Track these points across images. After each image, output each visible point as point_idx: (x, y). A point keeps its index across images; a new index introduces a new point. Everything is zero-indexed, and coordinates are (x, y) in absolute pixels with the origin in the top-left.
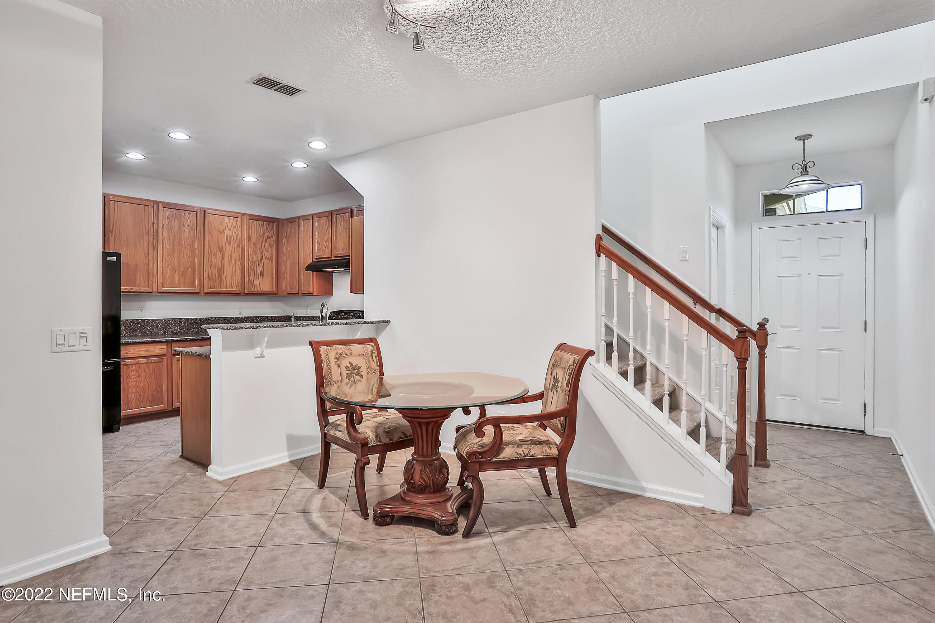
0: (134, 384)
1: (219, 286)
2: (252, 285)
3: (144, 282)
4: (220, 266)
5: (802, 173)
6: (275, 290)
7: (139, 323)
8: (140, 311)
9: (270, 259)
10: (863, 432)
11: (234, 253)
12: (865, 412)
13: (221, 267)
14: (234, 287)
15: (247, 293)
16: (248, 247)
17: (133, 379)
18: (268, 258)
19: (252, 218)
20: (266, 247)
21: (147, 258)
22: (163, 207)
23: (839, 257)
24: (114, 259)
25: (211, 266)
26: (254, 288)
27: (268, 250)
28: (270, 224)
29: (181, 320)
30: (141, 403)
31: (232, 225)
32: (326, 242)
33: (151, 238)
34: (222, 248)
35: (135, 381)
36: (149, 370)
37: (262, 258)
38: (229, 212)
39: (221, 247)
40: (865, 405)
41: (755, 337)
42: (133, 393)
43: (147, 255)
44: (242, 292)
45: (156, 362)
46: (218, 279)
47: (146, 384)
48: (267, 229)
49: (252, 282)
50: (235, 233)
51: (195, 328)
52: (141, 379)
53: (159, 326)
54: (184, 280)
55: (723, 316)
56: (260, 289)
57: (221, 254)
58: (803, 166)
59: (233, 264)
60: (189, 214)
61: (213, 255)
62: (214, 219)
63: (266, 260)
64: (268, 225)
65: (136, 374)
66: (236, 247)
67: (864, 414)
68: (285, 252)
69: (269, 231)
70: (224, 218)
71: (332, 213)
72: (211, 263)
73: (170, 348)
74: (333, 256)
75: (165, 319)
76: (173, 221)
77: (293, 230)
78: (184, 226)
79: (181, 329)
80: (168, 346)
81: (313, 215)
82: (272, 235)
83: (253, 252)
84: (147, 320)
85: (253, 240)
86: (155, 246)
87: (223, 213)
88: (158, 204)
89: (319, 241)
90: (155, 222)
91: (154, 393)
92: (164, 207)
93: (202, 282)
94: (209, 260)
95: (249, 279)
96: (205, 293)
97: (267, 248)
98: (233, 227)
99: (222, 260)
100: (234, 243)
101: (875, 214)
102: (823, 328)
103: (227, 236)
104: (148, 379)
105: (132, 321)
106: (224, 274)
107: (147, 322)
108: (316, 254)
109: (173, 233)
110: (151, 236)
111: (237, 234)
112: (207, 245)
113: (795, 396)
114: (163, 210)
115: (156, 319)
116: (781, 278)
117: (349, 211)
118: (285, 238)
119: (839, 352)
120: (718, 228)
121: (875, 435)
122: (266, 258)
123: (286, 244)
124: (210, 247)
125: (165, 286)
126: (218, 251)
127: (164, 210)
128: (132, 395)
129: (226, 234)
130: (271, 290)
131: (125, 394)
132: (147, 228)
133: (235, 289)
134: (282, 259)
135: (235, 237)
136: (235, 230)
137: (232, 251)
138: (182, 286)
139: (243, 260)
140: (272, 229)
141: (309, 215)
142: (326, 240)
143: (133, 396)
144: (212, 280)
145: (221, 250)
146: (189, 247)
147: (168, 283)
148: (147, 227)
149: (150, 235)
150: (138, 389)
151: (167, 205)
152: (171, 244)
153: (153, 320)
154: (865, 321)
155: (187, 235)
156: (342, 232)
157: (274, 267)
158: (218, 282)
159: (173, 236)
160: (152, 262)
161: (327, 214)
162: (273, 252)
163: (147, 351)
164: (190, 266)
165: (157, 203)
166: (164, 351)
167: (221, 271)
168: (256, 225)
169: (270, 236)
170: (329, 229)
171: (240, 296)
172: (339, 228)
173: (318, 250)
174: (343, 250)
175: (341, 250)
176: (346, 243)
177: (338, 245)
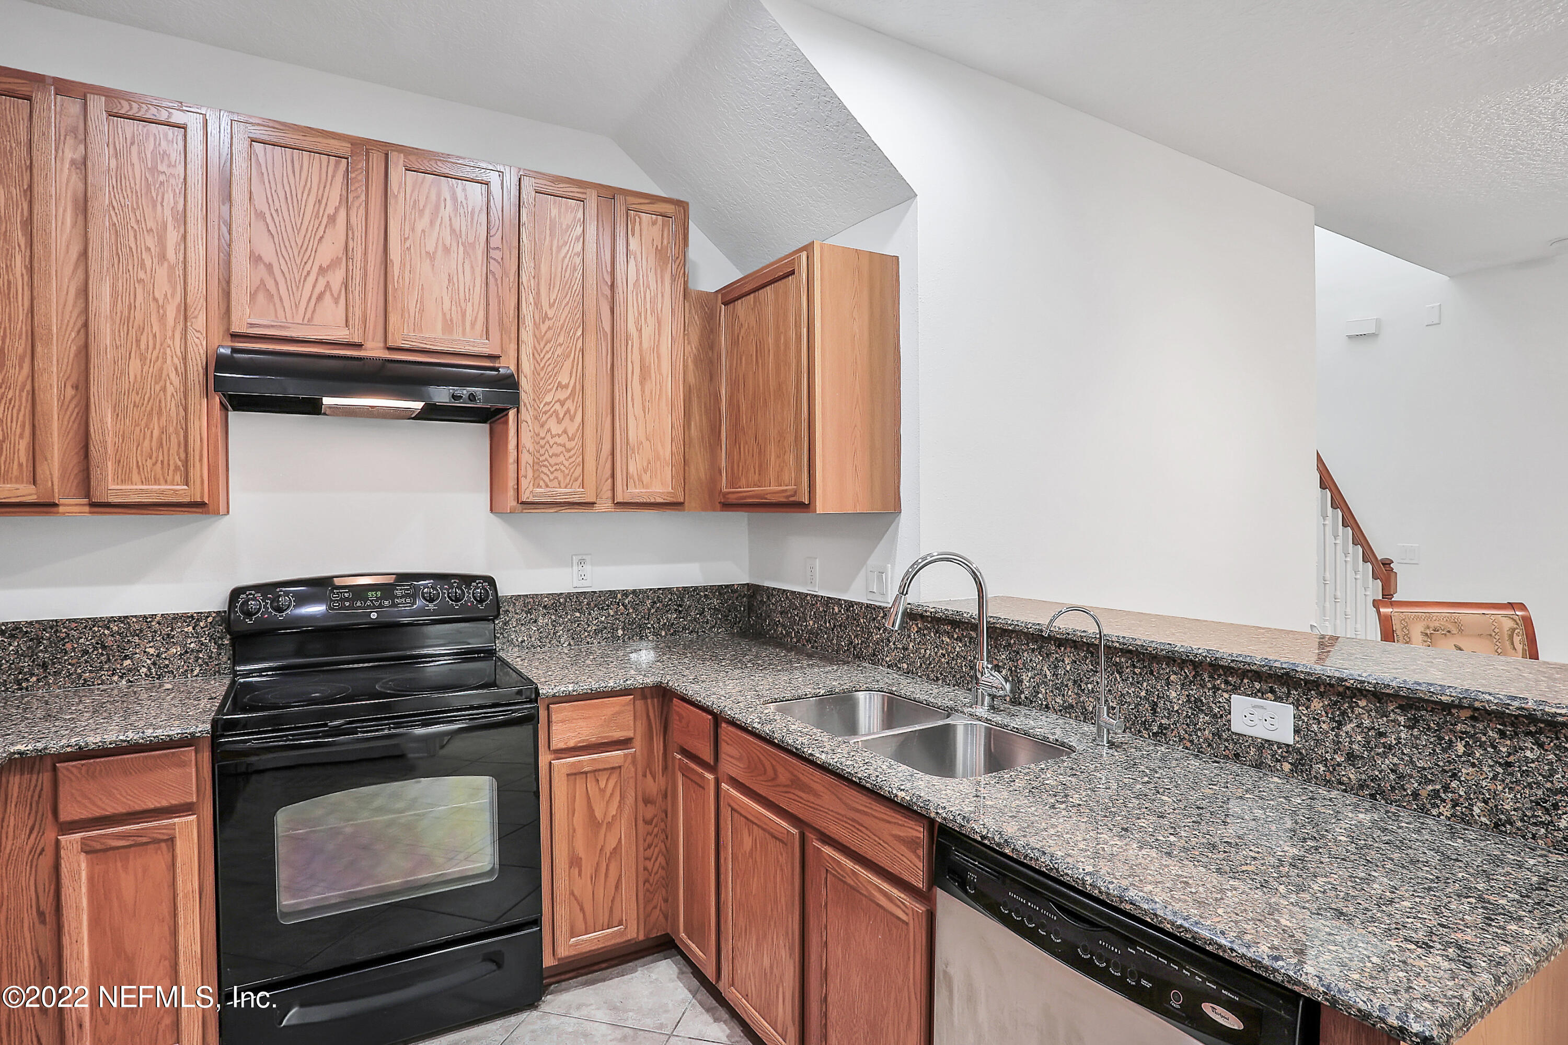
32: (323, 270)
74: (374, 345)
89: (268, 255)
108: (246, 316)
117: (496, 180)
142: (323, 262)
156: (446, 251)
161: (339, 146)
170: (355, 219)
172: (423, 231)
173: (261, 297)
174: (448, 326)
175: (439, 326)
176: (470, 304)
177: (421, 301)
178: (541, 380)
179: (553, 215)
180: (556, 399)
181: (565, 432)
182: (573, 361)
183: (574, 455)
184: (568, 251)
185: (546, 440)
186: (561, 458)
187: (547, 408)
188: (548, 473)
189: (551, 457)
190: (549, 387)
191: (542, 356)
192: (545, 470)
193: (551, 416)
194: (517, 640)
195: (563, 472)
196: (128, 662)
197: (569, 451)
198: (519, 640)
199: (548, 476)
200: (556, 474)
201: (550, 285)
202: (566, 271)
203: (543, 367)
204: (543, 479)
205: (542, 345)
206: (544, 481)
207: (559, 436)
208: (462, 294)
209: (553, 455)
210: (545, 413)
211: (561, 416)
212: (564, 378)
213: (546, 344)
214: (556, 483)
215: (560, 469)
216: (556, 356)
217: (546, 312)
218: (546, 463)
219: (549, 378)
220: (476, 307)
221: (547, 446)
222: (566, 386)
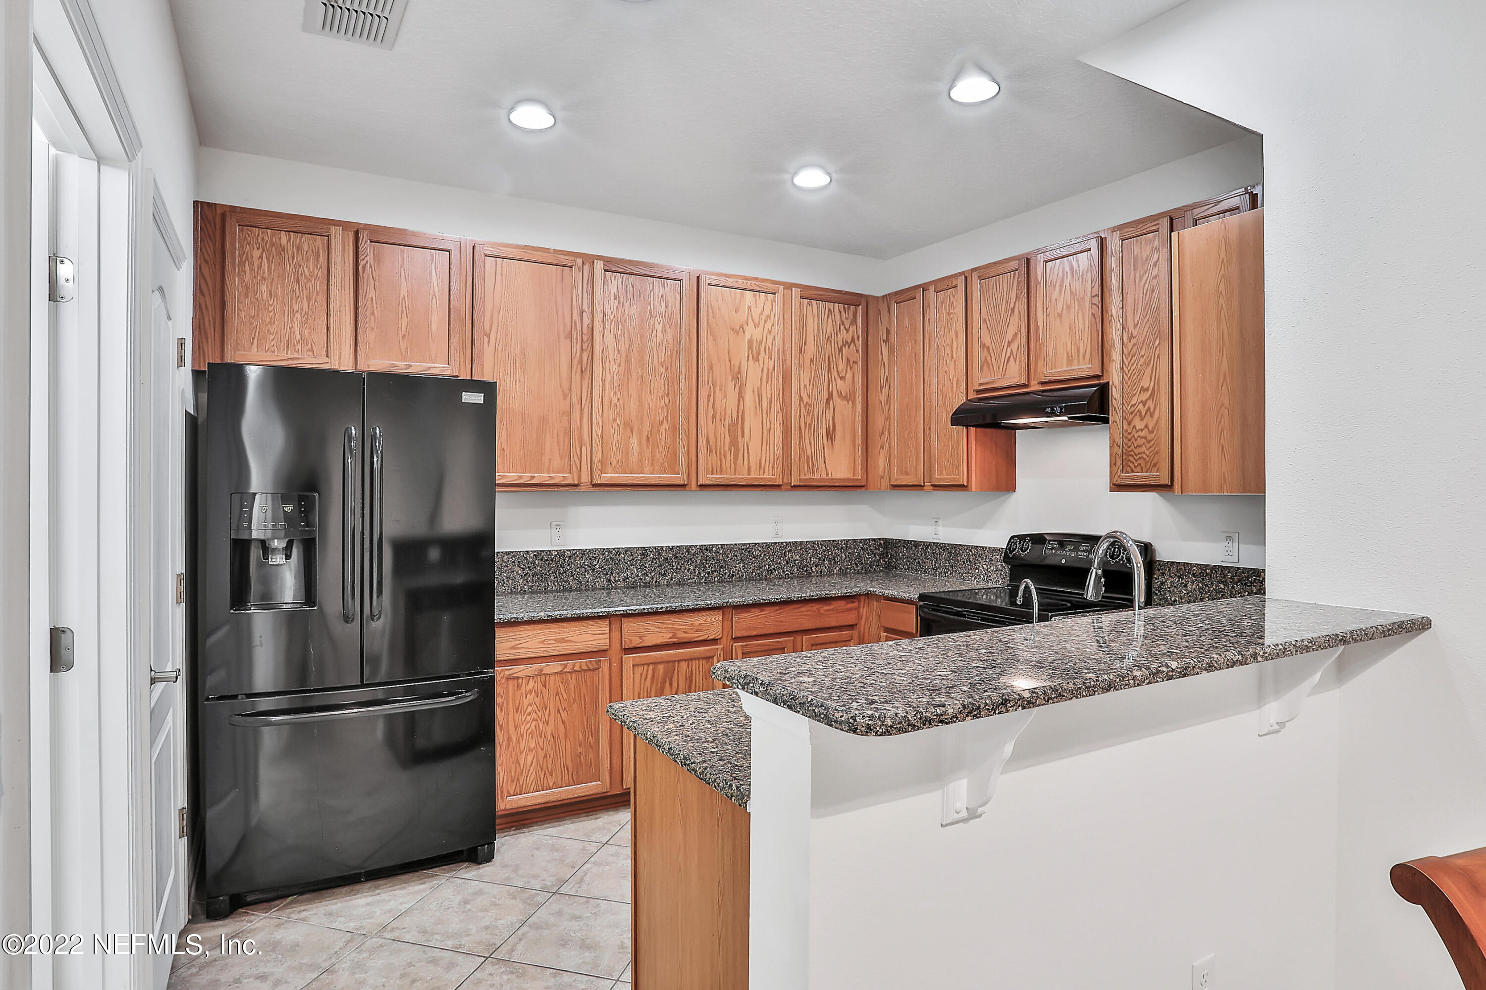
0: (533, 727)
1: (733, 466)
2: (808, 466)
3: (561, 459)
4: (735, 416)
6: (860, 477)
7: (552, 560)
8: (554, 530)
9: (849, 398)
11: (767, 382)
13: (737, 420)
14: (767, 471)
15: (796, 484)
16: (800, 366)
17: (529, 714)
18: (844, 395)
19: (807, 293)
20: (840, 368)
21: (569, 399)
22: (605, 271)
24: (478, 398)
25: (714, 417)
26: (813, 473)
27: (844, 375)
28: (849, 308)
29: (644, 551)
30: (549, 777)
31: (761, 314)
32: (1009, 344)
33: (577, 347)
34: (739, 372)
35: (534, 720)
36: (567, 690)
37: (830, 396)
38: (756, 279)
39: (736, 369)
42: (531, 750)
43: (567, 391)
44: (786, 481)
45: (585, 671)
46: (730, 449)
47: (561, 727)
48: (843, 322)
49: (808, 457)
50: (770, 332)
51: (677, 571)
52: (549, 715)
53: (597, 566)
54: (653, 454)
56: (827, 474)
57: (737, 388)
59: (764, 412)
60: (663, 285)
61: (718, 389)
62: (720, 298)
63: (839, 400)
64: (843, 313)
65: (537, 700)
66: (771, 368)
68: (882, 379)
69: (847, 327)
70: (742, 295)
71: (1028, 260)
72: (713, 407)
73: (618, 633)
74: (1033, 383)
75: (609, 551)
76: (627, 304)
77: (907, 322)
78: (652, 316)
79: (646, 574)
80: (613, 626)
81: (966, 276)
82: (853, 338)
83: (810, 381)
84: (569, 550)
85: (810, 350)
86: (586, 369)
87: (741, 283)
88: (593, 263)
89: (988, 342)
90: (585, 307)
91: (580, 750)
92: (607, 268)
93: (694, 459)
94: (708, 401)
95: (802, 449)
96: (701, 485)
97: (842, 370)
98: (764, 317)
99: (739, 401)
100: (766, 357)
103: (750, 342)
104: (564, 714)
105: (537, 555)
106: (743, 436)
107: (570, 557)
108: (979, 379)
109: (626, 334)
110: (577, 343)
111: (773, 334)
112: (705, 364)
114: (605, 277)
115: (590, 550)
117: (1094, 245)
118: (883, 345)
122: (840, 394)
123: (886, 360)
124: (711, 368)
125: (610, 470)
126: (730, 378)
127: (607, 278)
128: (527, 755)
129: (748, 336)
130: (851, 476)
131: (511, 756)
132: (569, 324)
133: (769, 475)
134: (878, 397)
135: (769, 343)
136: (769, 325)
137: (761, 379)
138: (647, 469)
139: (787, 400)
140: (854, 322)
141: (955, 276)
142: (1009, 336)
143: (530, 759)
144: (716, 452)
145: (737, 377)
146: (663, 370)
147: (615, 462)
148: (568, 320)
149: (574, 340)
150: (541, 741)
151: (613, 266)
152: (623, 363)
153: (583, 552)
155: (659, 340)
156: (1069, 307)
157: (859, 419)
158: (730, 457)
159: (627, 343)
160: (579, 406)
161: (1014, 265)
162: (856, 379)
163: (563, 640)
164: (666, 417)
165: (589, 259)
166: (602, 641)
167: (736, 426)
168: (814, 310)
169: (849, 341)
170: (1022, 306)
171: (780, 492)
172: (1056, 299)
173: (985, 367)
174: (1070, 361)
175: (1065, 362)
176: (1082, 342)
177: (1055, 348)
178: (1129, 387)
179: (1135, 253)
180: (1139, 401)
181: (1146, 427)
182: (1153, 367)
183: (1153, 445)
184: (1148, 278)
185: (1132, 435)
186: (1144, 449)
187: (1133, 409)
188: (1134, 461)
189: (1135, 448)
190: (1134, 392)
191: (1129, 368)
192: (1131, 459)
193: (1136, 415)
194: (1171, 599)
195: (1145, 459)
196: (977, 571)
197: (1149, 442)
198: (1172, 599)
199: (1133, 463)
200: (1139, 462)
201: (1134, 310)
202: (1146, 295)
203: (1130, 377)
204: (1129, 466)
205: (1129, 360)
206: (1131, 467)
207: (1142, 430)
208: (1077, 336)
209: (1137, 446)
210: (1132, 413)
211: (1143, 414)
212: (1145, 383)
213: (1132, 358)
214: (1139, 469)
215: (1142, 457)
216: (1139, 366)
217: (1132, 333)
218: (1132, 453)
219: (1134, 385)
220: (1086, 342)
221: (1133, 439)
222: (1147, 389)
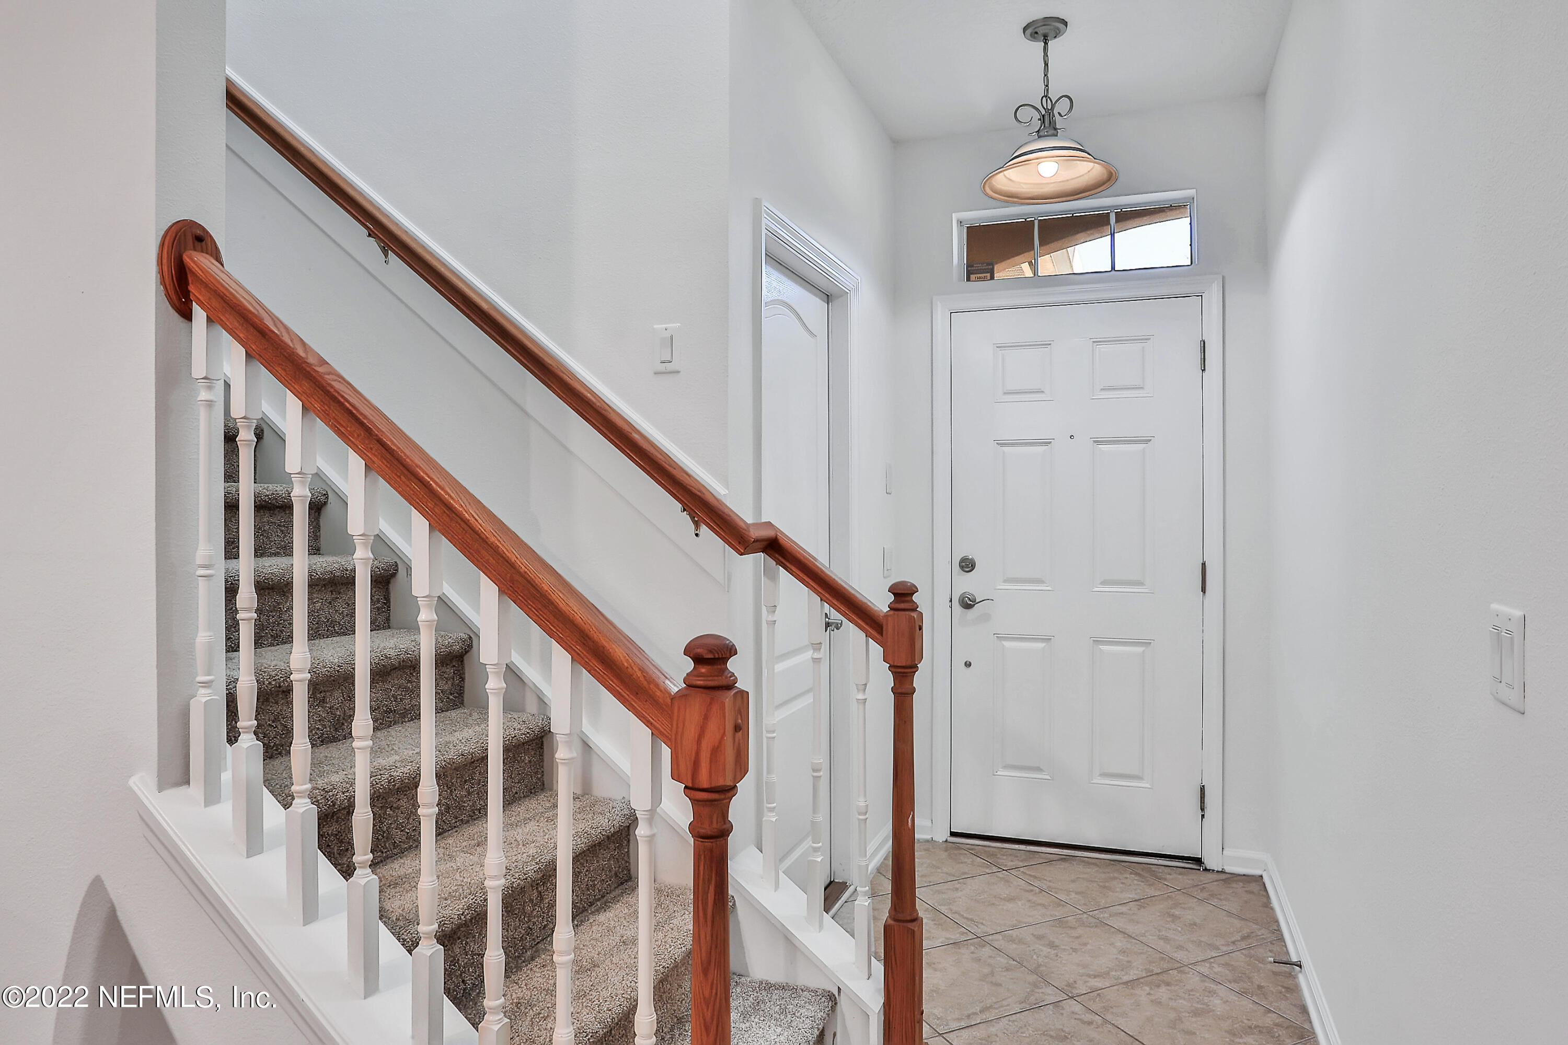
5: (1041, 134)
10: (1198, 861)
12: (1202, 809)
23: (1141, 391)
40: (1202, 789)
41: (882, 635)
55: (788, 564)
58: (1043, 112)
67: (1200, 813)
101: (1223, 277)
102: (1105, 583)
113: (1039, 769)
116: (1006, 449)
119: (1144, 648)
120: (828, 298)
121: (1228, 869)
154: (1204, 565)
